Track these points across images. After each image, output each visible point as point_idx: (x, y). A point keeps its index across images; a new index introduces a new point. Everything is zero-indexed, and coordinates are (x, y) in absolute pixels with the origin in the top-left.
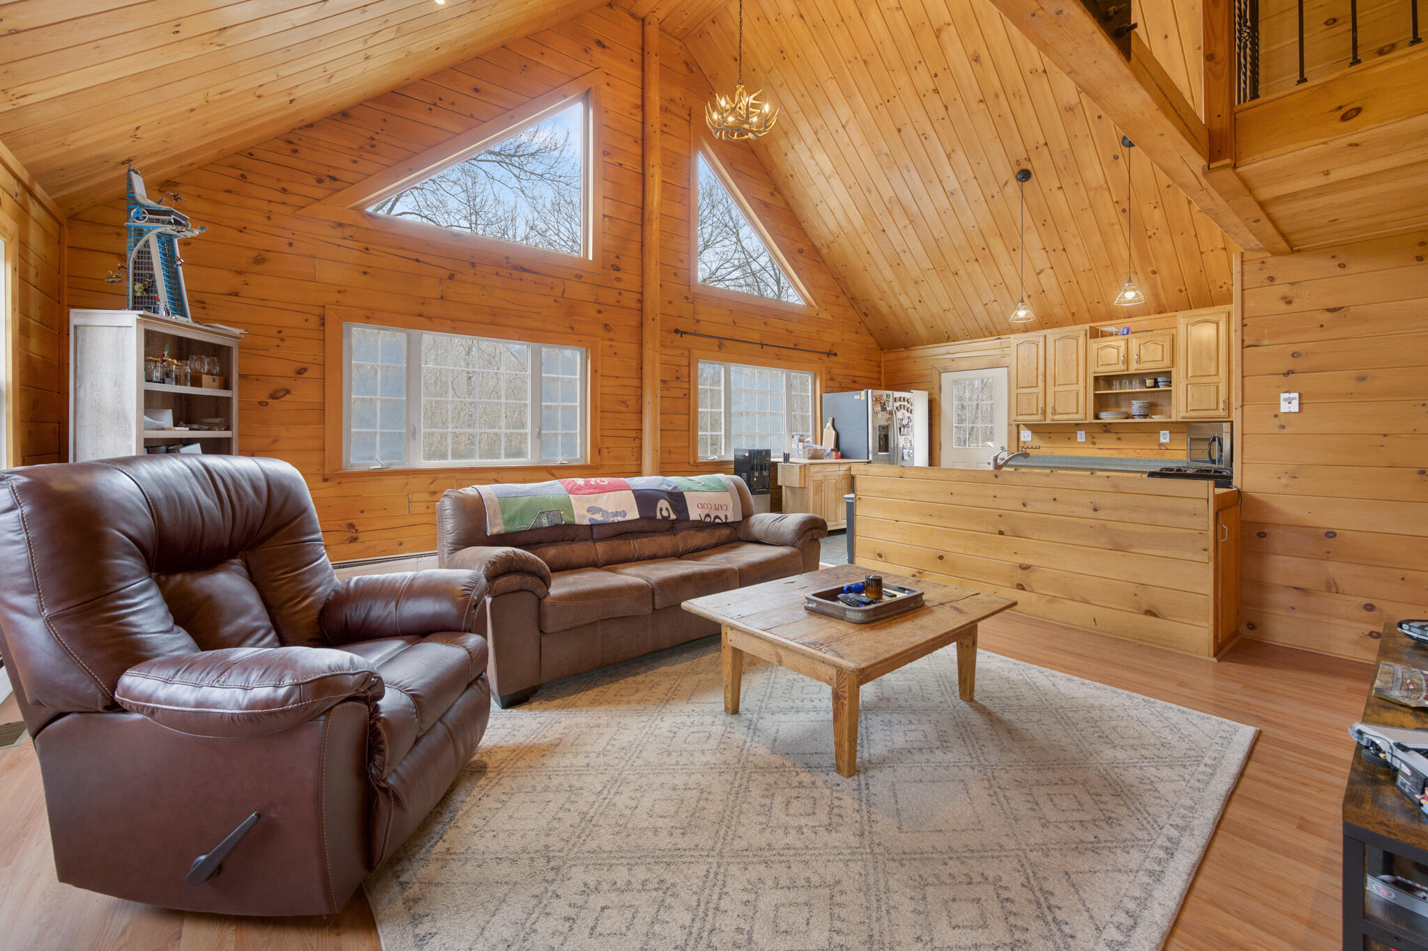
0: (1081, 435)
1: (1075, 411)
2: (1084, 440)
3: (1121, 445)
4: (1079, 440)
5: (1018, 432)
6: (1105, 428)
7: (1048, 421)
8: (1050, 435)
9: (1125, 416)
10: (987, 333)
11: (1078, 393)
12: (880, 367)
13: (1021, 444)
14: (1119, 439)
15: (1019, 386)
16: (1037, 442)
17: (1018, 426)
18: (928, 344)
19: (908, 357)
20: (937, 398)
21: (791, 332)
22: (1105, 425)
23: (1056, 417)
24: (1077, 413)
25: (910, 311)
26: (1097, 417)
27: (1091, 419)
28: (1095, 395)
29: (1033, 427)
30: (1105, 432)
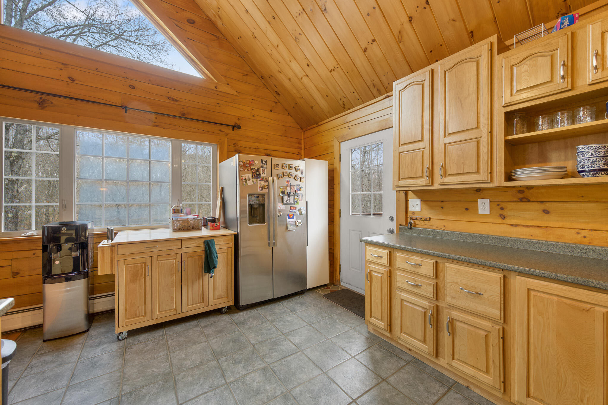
0: (484, 204)
1: (475, 170)
2: (487, 212)
3: (551, 221)
4: (480, 212)
5: (407, 201)
6: (521, 196)
7: (436, 186)
8: (442, 204)
9: (562, 174)
10: (375, 92)
11: (478, 143)
12: (300, 144)
13: (410, 215)
14: (546, 212)
15: (402, 142)
16: (427, 213)
17: (406, 193)
18: (331, 117)
19: (319, 132)
20: (337, 166)
21: (177, 101)
22: (522, 190)
23: (447, 180)
24: (478, 172)
25: (305, 80)
26: (509, 177)
27: (499, 181)
28: (508, 143)
29: (421, 194)
30: (521, 200)
